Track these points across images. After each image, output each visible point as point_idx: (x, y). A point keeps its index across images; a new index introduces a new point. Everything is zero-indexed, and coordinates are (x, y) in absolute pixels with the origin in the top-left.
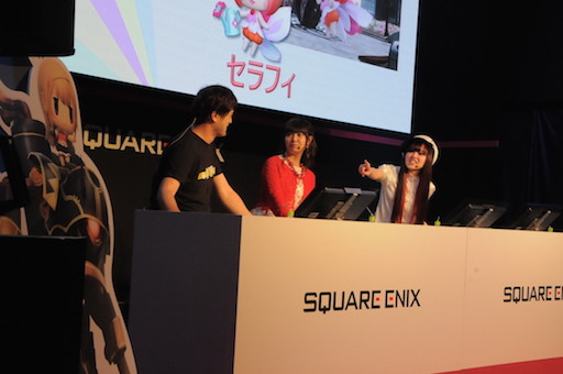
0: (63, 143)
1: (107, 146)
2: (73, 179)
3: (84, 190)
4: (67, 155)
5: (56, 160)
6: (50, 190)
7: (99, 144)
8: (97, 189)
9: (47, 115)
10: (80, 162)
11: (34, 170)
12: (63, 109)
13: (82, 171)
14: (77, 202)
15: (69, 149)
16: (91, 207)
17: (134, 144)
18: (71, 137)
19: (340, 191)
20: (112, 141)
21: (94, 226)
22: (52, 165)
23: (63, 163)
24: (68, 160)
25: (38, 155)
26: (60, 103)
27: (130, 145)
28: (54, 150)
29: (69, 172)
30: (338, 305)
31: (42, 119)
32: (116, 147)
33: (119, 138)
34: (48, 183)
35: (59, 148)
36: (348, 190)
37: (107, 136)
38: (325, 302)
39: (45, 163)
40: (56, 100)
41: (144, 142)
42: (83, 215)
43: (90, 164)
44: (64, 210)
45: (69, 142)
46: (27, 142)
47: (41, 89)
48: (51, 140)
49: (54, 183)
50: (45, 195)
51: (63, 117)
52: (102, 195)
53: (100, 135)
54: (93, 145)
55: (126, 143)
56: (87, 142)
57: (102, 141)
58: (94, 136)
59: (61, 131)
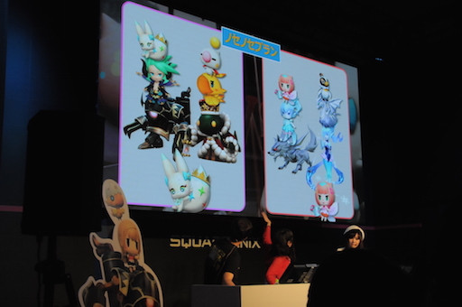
0: (132, 261)
1: (194, 245)
2: (138, 278)
3: (144, 283)
4: (134, 267)
5: (127, 270)
6: (123, 286)
7: (190, 245)
9: (123, 248)
10: (142, 269)
11: (114, 277)
12: (133, 244)
13: (143, 273)
14: (140, 290)
15: (136, 263)
16: (148, 291)
17: (209, 243)
18: (136, 257)
19: (303, 266)
20: (197, 243)
21: (150, 301)
22: (125, 274)
23: (131, 270)
24: (134, 269)
25: (117, 269)
26: (130, 241)
28: (126, 265)
29: (135, 275)
31: (119, 250)
32: (199, 246)
33: (200, 241)
34: (122, 283)
35: (129, 263)
36: (308, 266)
37: (194, 241)
39: (121, 272)
40: (128, 240)
42: (143, 297)
43: (148, 269)
44: (132, 295)
45: (136, 260)
46: (111, 264)
47: (119, 235)
49: (126, 282)
50: (120, 289)
51: (132, 247)
52: (156, 285)
53: (190, 240)
54: (186, 246)
55: (205, 243)
56: (183, 245)
57: (191, 243)
58: (186, 242)
59: (131, 255)
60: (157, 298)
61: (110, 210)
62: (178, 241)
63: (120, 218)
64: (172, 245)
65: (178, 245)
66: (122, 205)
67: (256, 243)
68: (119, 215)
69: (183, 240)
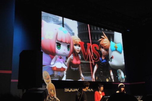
0: (52, 96)
1: (72, 91)
4: (53, 98)
5: (51, 100)
9: (49, 92)
12: (52, 91)
15: (54, 97)
17: (77, 90)
18: (54, 95)
23: (52, 99)
26: (52, 90)
33: (74, 89)
35: (52, 97)
39: (49, 100)
43: (57, 99)
48: (50, 96)
53: (71, 89)
54: (70, 91)
55: (75, 90)
56: (69, 91)
57: (71, 90)
58: (70, 90)
59: (52, 95)
61: (45, 80)
62: (67, 89)
63: (48, 83)
64: (65, 91)
65: (67, 91)
66: (49, 79)
67: (92, 89)
68: (48, 82)
69: (69, 89)
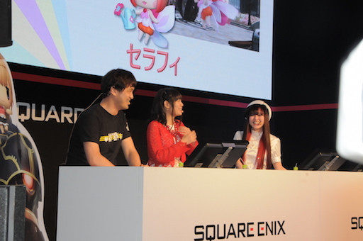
0: (2, 115)
1: (35, 118)
3: (20, 151)
4: (5, 124)
7: (28, 117)
8: (30, 150)
10: (16, 130)
13: (18, 136)
14: (15, 161)
15: (7, 120)
16: (25, 164)
17: (56, 116)
18: (8, 111)
19: (219, 145)
20: (38, 114)
21: (28, 179)
23: (3, 131)
24: (6, 128)
27: (53, 117)
29: (8, 138)
30: (221, 234)
32: (42, 119)
36: (225, 145)
38: (211, 233)
41: (63, 115)
42: (20, 171)
43: (23, 131)
45: (7, 115)
52: (34, 155)
53: (28, 110)
54: (23, 118)
57: (30, 115)
60: (37, 174)
